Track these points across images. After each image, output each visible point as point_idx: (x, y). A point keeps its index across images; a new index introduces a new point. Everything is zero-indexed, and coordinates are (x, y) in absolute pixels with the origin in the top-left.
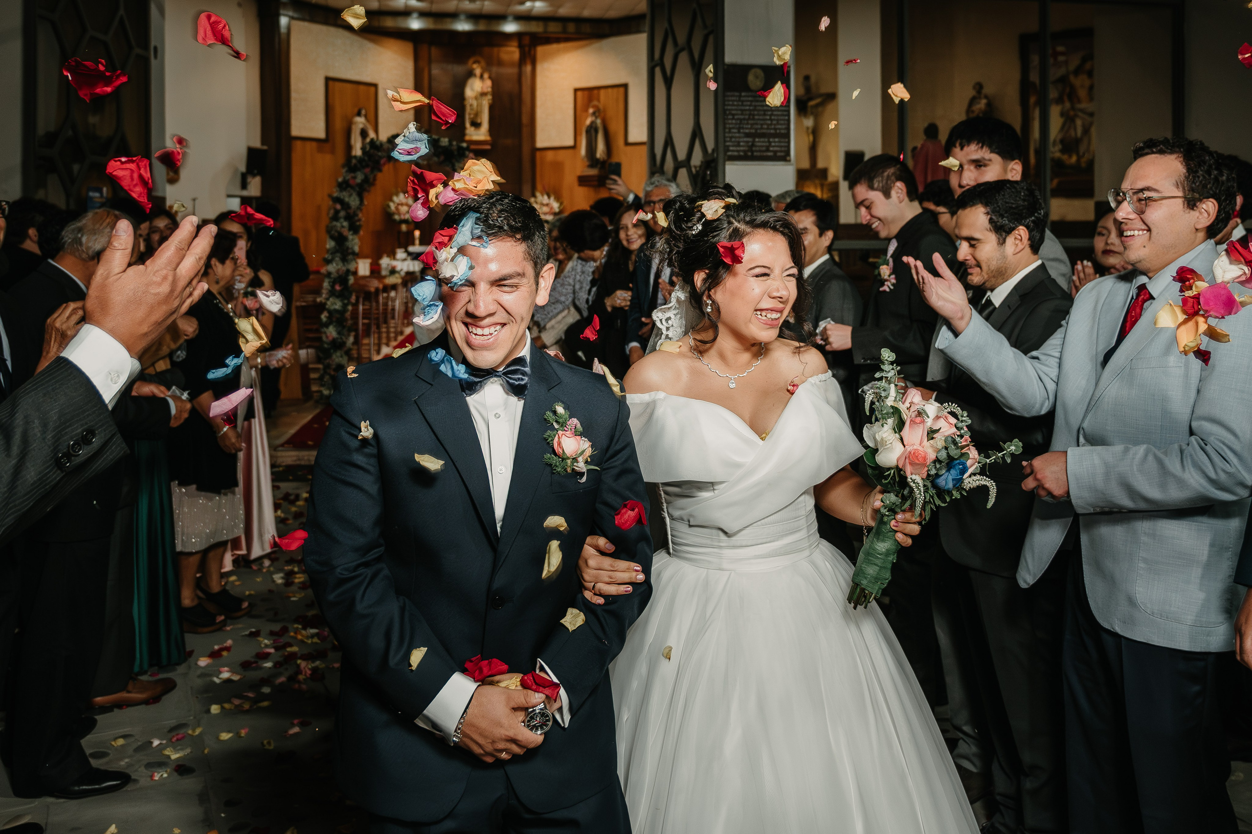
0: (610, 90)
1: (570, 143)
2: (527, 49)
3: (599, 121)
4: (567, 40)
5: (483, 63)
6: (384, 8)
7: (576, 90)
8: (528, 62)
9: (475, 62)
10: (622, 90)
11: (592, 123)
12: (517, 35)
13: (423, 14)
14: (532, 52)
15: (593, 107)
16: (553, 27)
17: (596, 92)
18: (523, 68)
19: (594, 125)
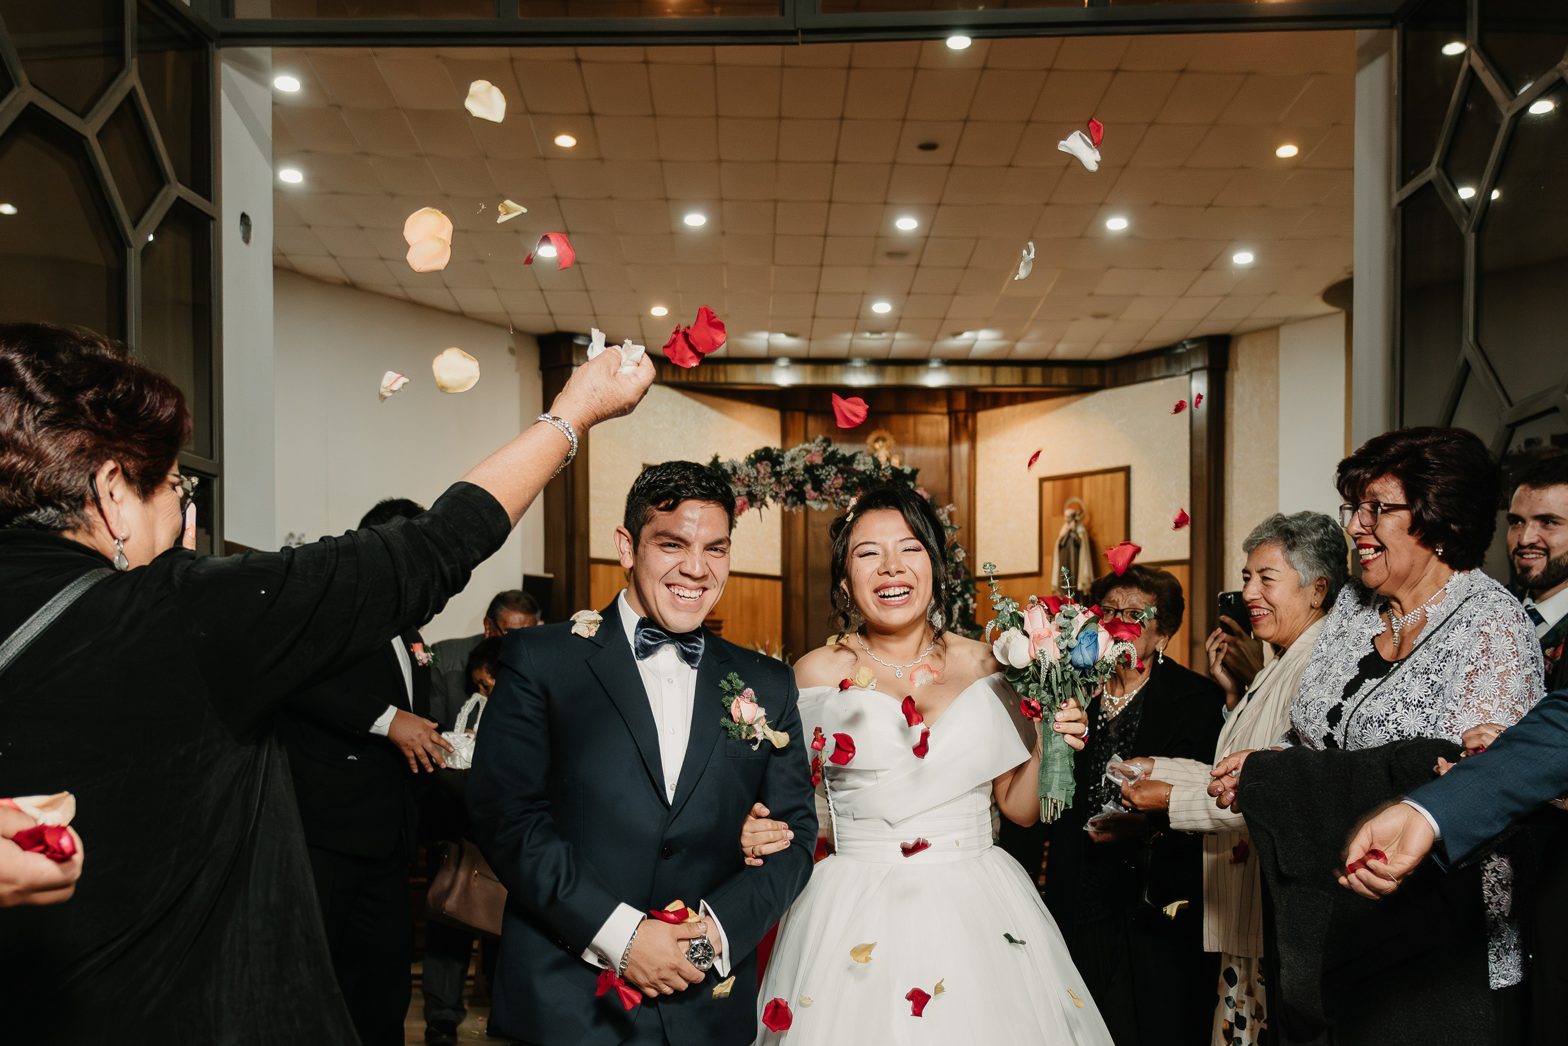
0: (1100, 477)
1: (1035, 568)
2: (961, 416)
3: (1081, 530)
4: (1028, 397)
5: (891, 441)
6: (734, 353)
7: (1042, 481)
8: (964, 437)
9: (877, 440)
10: (1121, 476)
11: (1070, 531)
12: (947, 393)
13: (797, 361)
14: (970, 422)
15: (1070, 507)
16: (1007, 378)
17: (1076, 481)
18: (955, 448)
19: (1073, 535)
